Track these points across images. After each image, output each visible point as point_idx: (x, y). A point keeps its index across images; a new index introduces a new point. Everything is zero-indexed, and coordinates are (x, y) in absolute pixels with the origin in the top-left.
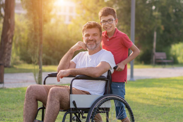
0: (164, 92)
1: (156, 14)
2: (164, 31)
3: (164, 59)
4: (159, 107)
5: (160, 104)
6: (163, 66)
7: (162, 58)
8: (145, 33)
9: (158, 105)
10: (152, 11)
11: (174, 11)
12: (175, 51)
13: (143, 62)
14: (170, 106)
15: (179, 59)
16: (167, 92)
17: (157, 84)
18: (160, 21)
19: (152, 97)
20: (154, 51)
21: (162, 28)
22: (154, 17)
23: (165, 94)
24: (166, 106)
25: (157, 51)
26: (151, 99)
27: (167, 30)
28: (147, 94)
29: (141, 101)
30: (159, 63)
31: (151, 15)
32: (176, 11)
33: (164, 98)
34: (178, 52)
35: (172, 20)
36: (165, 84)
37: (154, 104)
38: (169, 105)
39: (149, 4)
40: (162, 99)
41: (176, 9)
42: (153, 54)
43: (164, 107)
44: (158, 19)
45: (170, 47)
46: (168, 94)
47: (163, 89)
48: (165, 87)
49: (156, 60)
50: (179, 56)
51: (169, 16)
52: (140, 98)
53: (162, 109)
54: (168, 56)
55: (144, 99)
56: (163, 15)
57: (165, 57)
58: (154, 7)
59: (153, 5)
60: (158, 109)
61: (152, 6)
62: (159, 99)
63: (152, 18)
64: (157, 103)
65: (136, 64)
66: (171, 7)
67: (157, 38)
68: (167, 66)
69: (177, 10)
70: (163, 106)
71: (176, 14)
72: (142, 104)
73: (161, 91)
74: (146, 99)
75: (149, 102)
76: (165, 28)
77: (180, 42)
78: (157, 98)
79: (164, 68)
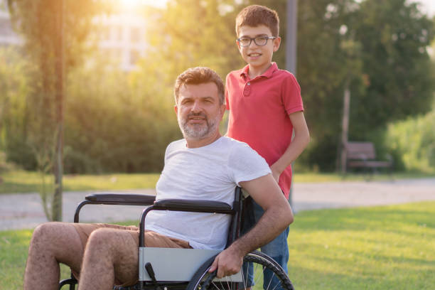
0: (370, 241)
1: (349, 45)
2: (370, 89)
3: (370, 160)
4: (357, 281)
5: (358, 273)
6: (368, 176)
7: (363, 156)
8: (322, 95)
9: (353, 275)
10: (338, 38)
11: (395, 38)
12: (397, 140)
13: (316, 168)
14: (384, 278)
15: (408, 160)
16: (375, 242)
17: (352, 221)
18: (359, 64)
19: (340, 256)
20: (344, 138)
21: (365, 80)
22: (345, 54)
23: (371, 246)
24: (375, 277)
25: (352, 138)
26: (336, 260)
27: (378, 87)
28: (327, 247)
29: (311, 265)
30: (358, 169)
31: (338, 49)
32: (399, 39)
33: (369, 257)
34: (403, 142)
35: (391, 61)
36: (372, 223)
37: (344, 273)
38: (382, 275)
39: (332, 20)
40: (363, 261)
41: (399, 34)
42: (343, 147)
43: (369, 280)
44: (354, 57)
45: (385, 128)
46: (378, 247)
47: (365, 235)
48: (373, 229)
49: (350, 160)
50: (407, 151)
51: (381, 51)
52: (307, 257)
53: (365, 285)
54: (380, 152)
55: (317, 259)
56: (366, 48)
57: (372, 155)
58: (343, 30)
59: (342, 24)
60: (354, 284)
61: (338, 27)
62: (356, 261)
63: (340, 55)
64: (350, 271)
65: (299, 172)
66: (387, 27)
67: (352, 106)
68: (376, 177)
69: (403, 36)
70: (366, 277)
71: (398, 46)
72: (315, 272)
73: (362, 240)
74: (325, 259)
75: (330, 268)
76: (372, 80)
77: (409, 117)
78: (351, 256)
79: (368, 181)
